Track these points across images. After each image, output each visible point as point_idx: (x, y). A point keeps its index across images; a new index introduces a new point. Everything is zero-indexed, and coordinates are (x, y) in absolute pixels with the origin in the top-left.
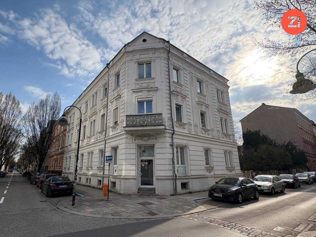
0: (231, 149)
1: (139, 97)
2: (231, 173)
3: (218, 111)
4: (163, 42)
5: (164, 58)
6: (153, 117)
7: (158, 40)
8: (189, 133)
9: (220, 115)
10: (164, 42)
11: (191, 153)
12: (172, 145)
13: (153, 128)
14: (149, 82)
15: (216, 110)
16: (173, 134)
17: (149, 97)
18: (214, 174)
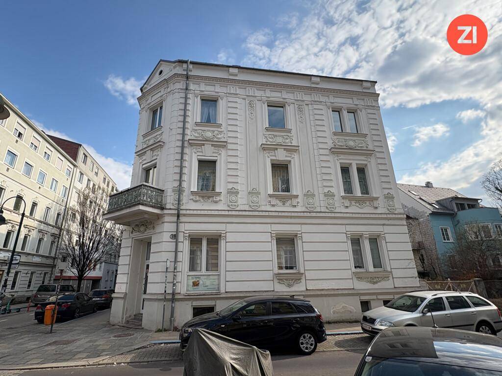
1: (144, 162)
3: (333, 153)
7: (174, 65)
9: (340, 159)
14: (157, 135)
15: (327, 152)
16: (178, 216)
17: (153, 159)
18: (307, 290)
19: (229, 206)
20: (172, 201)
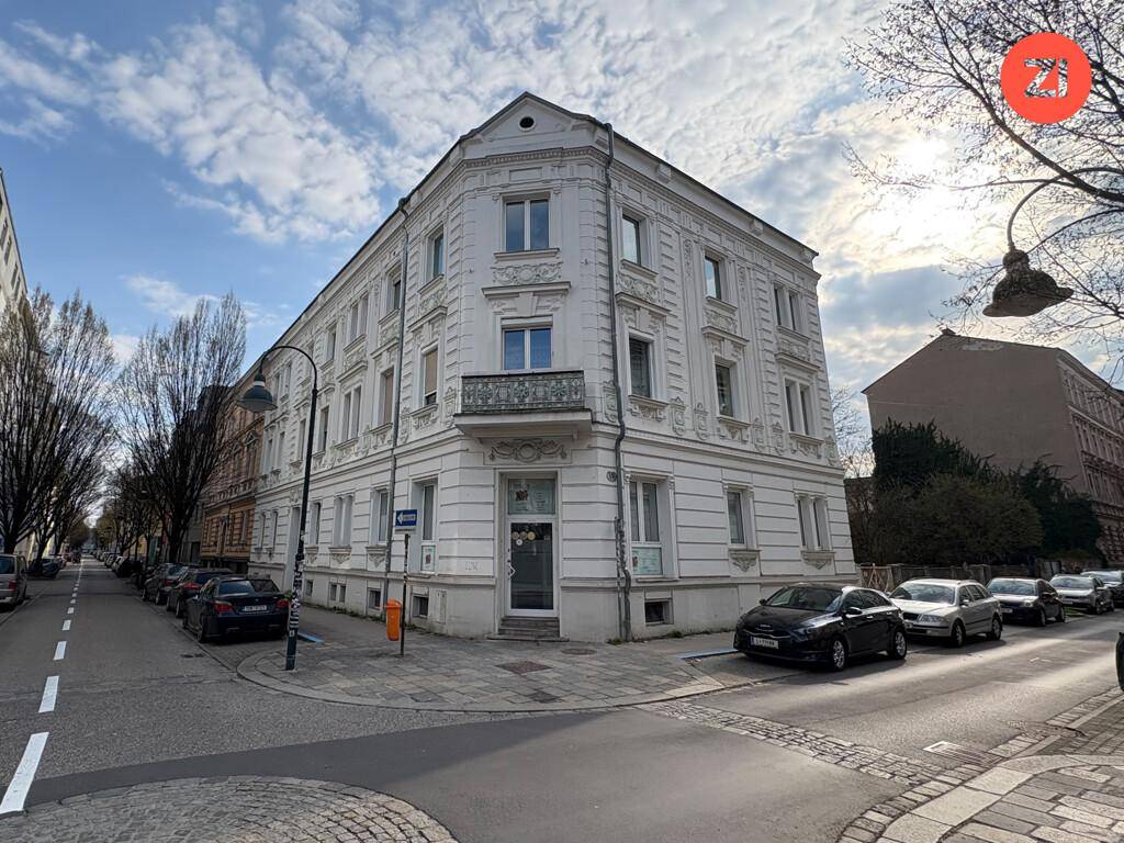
0: (821, 488)
1: (507, 314)
2: (821, 572)
3: (779, 361)
4: (588, 129)
5: (592, 181)
6: (553, 383)
7: (574, 122)
8: (674, 434)
9: (785, 373)
10: (592, 126)
11: (682, 501)
12: (615, 476)
13: (551, 418)
14: (541, 265)
15: (771, 357)
16: (620, 438)
17: (539, 313)
18: (761, 575)
19: (674, 429)
20: (605, 409)
